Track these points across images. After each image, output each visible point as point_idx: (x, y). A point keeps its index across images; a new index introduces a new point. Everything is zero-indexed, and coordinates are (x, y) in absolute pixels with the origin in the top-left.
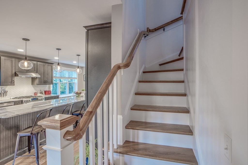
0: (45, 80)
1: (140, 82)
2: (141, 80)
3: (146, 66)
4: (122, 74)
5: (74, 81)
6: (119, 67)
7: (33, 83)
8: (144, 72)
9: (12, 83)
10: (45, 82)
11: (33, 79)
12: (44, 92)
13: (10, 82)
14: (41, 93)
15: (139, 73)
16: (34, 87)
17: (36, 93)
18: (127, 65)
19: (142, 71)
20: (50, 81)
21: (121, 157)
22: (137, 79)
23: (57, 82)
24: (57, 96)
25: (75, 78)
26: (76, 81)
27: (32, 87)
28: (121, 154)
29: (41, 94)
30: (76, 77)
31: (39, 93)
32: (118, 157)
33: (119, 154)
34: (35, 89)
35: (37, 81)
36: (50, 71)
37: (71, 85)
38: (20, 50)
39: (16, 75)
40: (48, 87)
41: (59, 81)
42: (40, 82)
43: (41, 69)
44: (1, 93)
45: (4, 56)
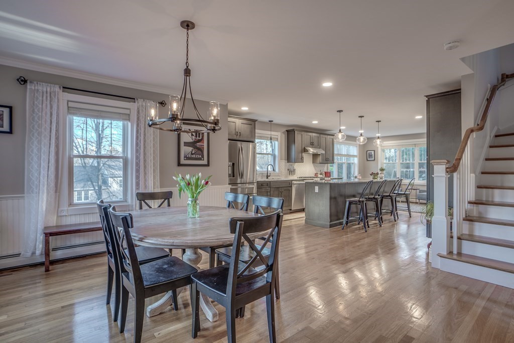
0: (326, 157)
1: (491, 147)
2: (492, 145)
3: (500, 128)
4: (474, 137)
5: (353, 160)
6: (472, 131)
7: (314, 162)
8: (496, 136)
9: (301, 160)
10: (326, 160)
11: (315, 156)
12: (324, 173)
14: (321, 174)
15: (490, 137)
18: (481, 128)
19: (493, 134)
20: (331, 159)
21: (475, 207)
22: (487, 144)
23: (343, 161)
25: (354, 156)
26: (356, 161)
27: (313, 166)
28: (475, 205)
29: (322, 176)
30: (355, 154)
32: (472, 207)
33: (472, 205)
34: (315, 169)
35: (319, 159)
36: (331, 145)
37: (349, 166)
38: (315, 122)
39: (305, 150)
40: (326, 168)
41: (337, 159)
42: (323, 160)
43: (323, 143)
44: (291, 172)
45: (298, 131)
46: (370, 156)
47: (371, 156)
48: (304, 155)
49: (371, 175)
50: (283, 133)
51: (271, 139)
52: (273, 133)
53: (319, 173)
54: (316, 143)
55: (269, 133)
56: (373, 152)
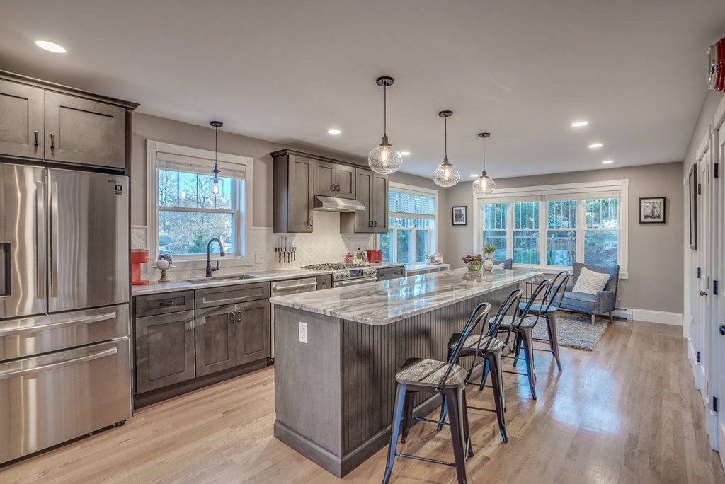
0: (371, 220)
5: (427, 225)
7: (343, 229)
9: (308, 227)
10: (371, 225)
11: (345, 216)
12: (366, 253)
13: (305, 224)
14: (360, 256)
16: (344, 241)
17: (351, 256)
20: (380, 222)
24: (401, 268)
25: (430, 217)
26: (432, 226)
29: (361, 260)
30: (432, 213)
31: (355, 257)
34: (348, 246)
35: (354, 223)
36: (381, 193)
37: (420, 237)
38: (334, 132)
39: (316, 204)
40: (373, 242)
41: (394, 225)
42: (361, 224)
43: (363, 188)
44: (284, 254)
45: (295, 153)
46: (459, 216)
47: (461, 216)
48: (315, 214)
49: (465, 261)
50: (263, 159)
51: (216, 171)
52: (221, 156)
53: (355, 253)
54: (345, 188)
55: (211, 154)
56: (463, 212)
